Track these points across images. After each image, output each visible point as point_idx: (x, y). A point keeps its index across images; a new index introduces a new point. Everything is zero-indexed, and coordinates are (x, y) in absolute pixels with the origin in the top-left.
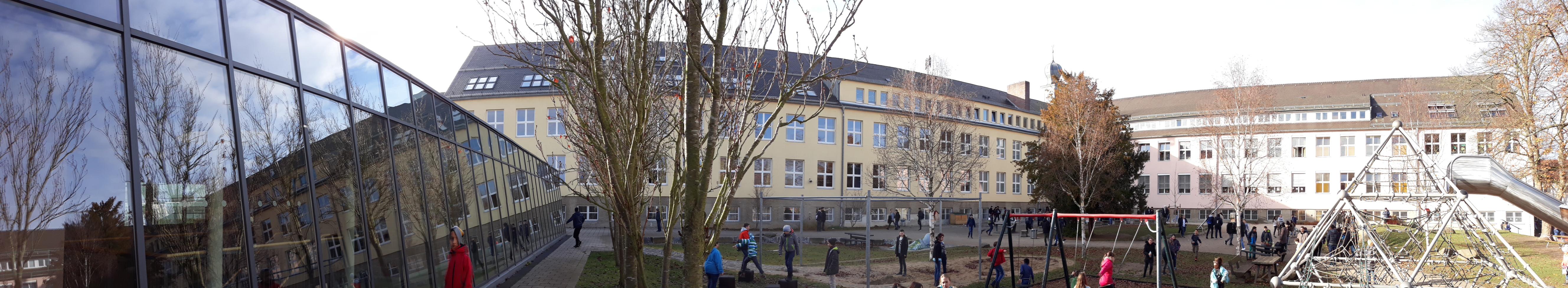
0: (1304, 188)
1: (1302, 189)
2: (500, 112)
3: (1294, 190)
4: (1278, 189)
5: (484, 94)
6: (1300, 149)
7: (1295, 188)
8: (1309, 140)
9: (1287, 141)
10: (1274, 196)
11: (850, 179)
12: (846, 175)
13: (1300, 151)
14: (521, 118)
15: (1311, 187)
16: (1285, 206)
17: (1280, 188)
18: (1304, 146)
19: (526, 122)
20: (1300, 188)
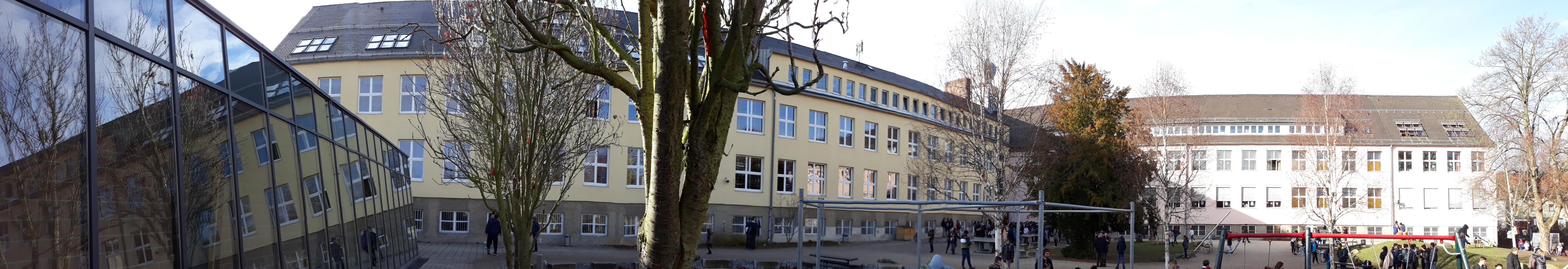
0: (1279, 203)
1: (1277, 204)
2: (337, 79)
3: (1269, 205)
4: (1252, 204)
5: (316, 57)
6: (1274, 162)
7: (1270, 202)
8: (1285, 153)
9: (1261, 153)
10: (1247, 210)
11: (780, 180)
12: (777, 175)
13: (1274, 164)
14: (365, 88)
15: (1287, 201)
16: (1260, 222)
17: (1254, 202)
18: (1278, 160)
19: (371, 94)
20: (1275, 202)
